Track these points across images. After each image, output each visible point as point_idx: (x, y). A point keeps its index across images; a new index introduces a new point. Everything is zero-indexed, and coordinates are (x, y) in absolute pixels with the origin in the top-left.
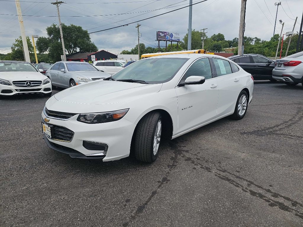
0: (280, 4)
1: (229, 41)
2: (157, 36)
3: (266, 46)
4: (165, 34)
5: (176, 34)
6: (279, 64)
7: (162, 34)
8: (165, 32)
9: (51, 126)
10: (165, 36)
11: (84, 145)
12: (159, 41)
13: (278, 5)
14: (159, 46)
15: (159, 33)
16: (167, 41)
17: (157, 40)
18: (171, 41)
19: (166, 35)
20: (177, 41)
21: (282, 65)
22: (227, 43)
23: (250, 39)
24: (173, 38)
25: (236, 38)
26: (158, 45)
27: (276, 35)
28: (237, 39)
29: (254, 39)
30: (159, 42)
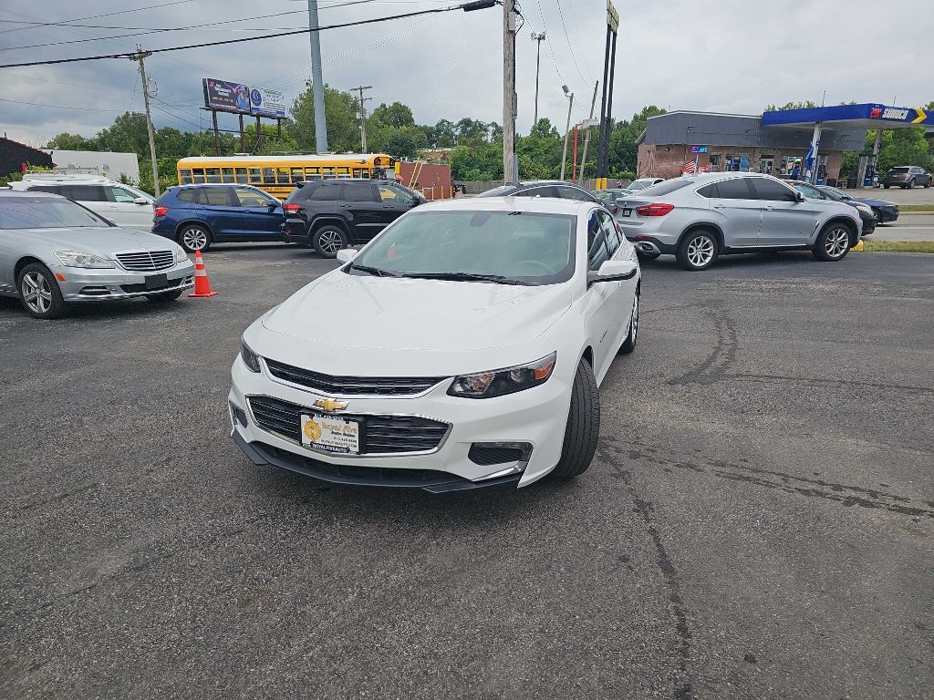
0: (544, 38)
1: (425, 126)
2: (206, 95)
3: (525, 149)
4: (234, 90)
5: (269, 92)
6: (625, 209)
7: (223, 90)
8: (234, 85)
9: (360, 419)
10: (234, 96)
11: (470, 456)
12: (215, 110)
13: (539, 39)
14: (216, 130)
15: (212, 85)
16: (241, 113)
17: (208, 108)
18: (258, 117)
19: (238, 94)
20: (279, 119)
21: (634, 213)
22: (422, 133)
23: (481, 126)
24: (261, 107)
25: (443, 121)
26: (212, 127)
27: (542, 121)
28: (446, 124)
29: (491, 128)
30: (214, 116)
